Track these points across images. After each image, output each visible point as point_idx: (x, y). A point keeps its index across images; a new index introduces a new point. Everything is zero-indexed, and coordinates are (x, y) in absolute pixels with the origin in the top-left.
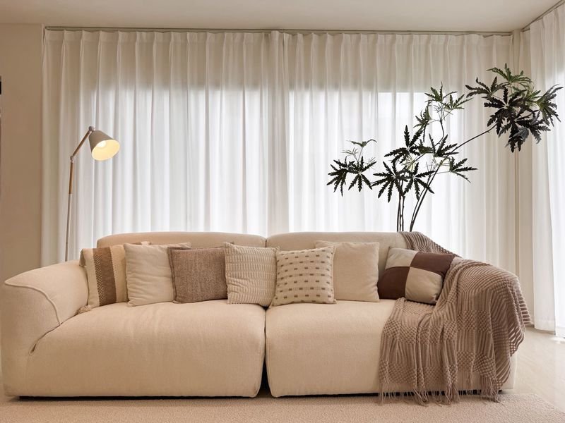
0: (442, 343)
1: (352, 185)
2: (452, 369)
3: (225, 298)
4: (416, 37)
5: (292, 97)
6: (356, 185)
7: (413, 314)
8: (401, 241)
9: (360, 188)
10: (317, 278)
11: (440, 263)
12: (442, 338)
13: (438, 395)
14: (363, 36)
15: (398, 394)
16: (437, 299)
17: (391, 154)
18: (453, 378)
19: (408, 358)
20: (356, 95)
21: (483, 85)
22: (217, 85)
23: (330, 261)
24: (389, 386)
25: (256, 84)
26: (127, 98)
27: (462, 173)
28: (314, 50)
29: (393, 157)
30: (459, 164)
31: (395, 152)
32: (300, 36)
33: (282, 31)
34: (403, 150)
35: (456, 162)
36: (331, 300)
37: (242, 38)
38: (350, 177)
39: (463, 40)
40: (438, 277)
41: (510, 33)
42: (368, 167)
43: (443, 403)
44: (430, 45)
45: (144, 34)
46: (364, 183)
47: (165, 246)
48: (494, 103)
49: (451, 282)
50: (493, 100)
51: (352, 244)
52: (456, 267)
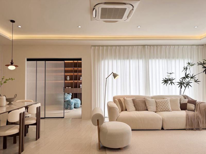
0: (198, 119)
1: (170, 84)
2: (201, 124)
3: (147, 110)
4: (180, 46)
5: (150, 61)
6: (171, 84)
7: (191, 113)
8: (183, 97)
9: (172, 84)
10: (168, 106)
11: (194, 102)
12: (198, 118)
13: (198, 129)
14: (167, 46)
15: (190, 129)
16: (195, 110)
17: (182, 78)
18: (201, 125)
19: (192, 122)
20: (166, 60)
21: (201, 63)
22: (131, 58)
23: (169, 102)
24: (188, 127)
25: (141, 58)
26: (110, 62)
27: (198, 82)
28: (155, 50)
29: (182, 79)
30: (197, 80)
31: (183, 78)
32: (152, 46)
33: (148, 45)
34: (184, 77)
35: (196, 80)
36: (171, 110)
37: (138, 47)
38: (169, 82)
39: (192, 47)
40: (194, 105)
41: (203, 45)
42: (173, 80)
43: (199, 130)
44: (184, 49)
45: (114, 47)
46: (172, 83)
47: (132, 99)
48: (204, 67)
49: (197, 106)
50: (204, 66)
51: (173, 98)
52: (198, 103)
